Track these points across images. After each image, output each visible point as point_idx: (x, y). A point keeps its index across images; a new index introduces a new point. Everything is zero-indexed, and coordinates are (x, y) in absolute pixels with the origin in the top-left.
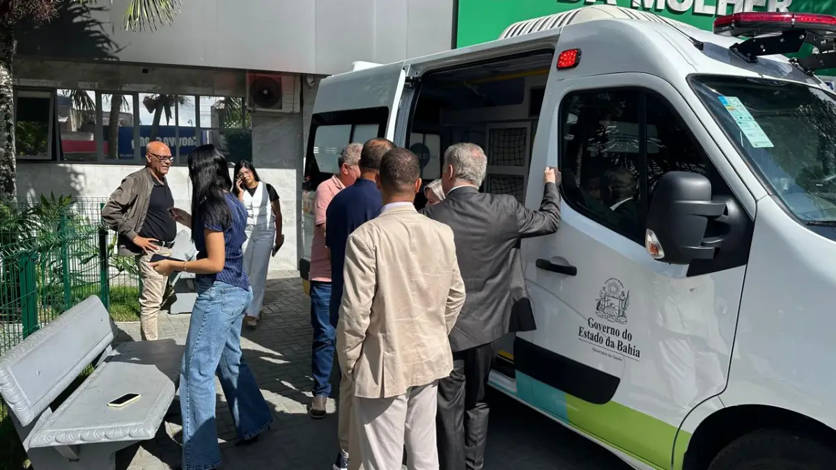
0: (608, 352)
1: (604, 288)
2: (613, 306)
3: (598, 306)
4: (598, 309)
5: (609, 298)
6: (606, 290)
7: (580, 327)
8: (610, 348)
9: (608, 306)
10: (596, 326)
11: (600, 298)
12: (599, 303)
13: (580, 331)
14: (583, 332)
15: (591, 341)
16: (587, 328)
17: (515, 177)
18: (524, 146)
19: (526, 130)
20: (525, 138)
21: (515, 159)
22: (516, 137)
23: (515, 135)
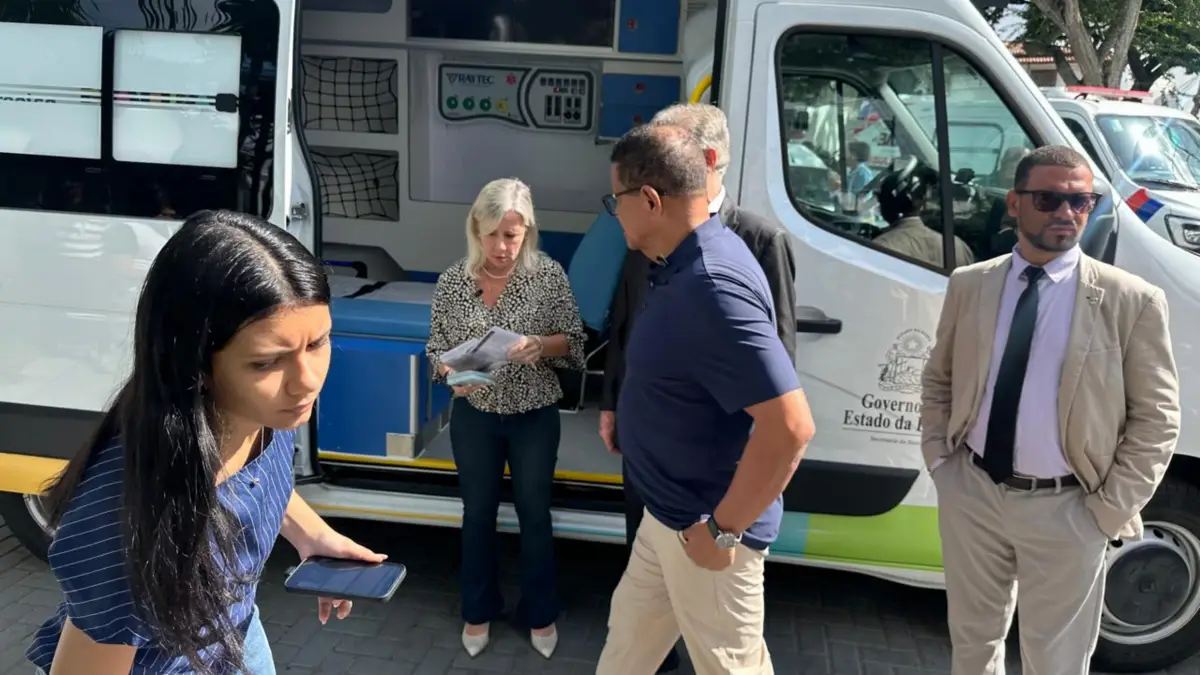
0: (899, 438)
1: (895, 346)
2: (911, 370)
3: (883, 375)
4: (882, 379)
5: (905, 359)
6: (899, 348)
7: (847, 412)
8: (903, 431)
9: (901, 372)
10: (877, 404)
11: (885, 361)
12: (886, 370)
13: (847, 417)
14: (853, 417)
15: (869, 428)
16: (859, 410)
17: (370, 154)
18: (388, 95)
19: (394, 65)
20: (389, 79)
21: (368, 119)
22: (366, 76)
23: (364, 73)
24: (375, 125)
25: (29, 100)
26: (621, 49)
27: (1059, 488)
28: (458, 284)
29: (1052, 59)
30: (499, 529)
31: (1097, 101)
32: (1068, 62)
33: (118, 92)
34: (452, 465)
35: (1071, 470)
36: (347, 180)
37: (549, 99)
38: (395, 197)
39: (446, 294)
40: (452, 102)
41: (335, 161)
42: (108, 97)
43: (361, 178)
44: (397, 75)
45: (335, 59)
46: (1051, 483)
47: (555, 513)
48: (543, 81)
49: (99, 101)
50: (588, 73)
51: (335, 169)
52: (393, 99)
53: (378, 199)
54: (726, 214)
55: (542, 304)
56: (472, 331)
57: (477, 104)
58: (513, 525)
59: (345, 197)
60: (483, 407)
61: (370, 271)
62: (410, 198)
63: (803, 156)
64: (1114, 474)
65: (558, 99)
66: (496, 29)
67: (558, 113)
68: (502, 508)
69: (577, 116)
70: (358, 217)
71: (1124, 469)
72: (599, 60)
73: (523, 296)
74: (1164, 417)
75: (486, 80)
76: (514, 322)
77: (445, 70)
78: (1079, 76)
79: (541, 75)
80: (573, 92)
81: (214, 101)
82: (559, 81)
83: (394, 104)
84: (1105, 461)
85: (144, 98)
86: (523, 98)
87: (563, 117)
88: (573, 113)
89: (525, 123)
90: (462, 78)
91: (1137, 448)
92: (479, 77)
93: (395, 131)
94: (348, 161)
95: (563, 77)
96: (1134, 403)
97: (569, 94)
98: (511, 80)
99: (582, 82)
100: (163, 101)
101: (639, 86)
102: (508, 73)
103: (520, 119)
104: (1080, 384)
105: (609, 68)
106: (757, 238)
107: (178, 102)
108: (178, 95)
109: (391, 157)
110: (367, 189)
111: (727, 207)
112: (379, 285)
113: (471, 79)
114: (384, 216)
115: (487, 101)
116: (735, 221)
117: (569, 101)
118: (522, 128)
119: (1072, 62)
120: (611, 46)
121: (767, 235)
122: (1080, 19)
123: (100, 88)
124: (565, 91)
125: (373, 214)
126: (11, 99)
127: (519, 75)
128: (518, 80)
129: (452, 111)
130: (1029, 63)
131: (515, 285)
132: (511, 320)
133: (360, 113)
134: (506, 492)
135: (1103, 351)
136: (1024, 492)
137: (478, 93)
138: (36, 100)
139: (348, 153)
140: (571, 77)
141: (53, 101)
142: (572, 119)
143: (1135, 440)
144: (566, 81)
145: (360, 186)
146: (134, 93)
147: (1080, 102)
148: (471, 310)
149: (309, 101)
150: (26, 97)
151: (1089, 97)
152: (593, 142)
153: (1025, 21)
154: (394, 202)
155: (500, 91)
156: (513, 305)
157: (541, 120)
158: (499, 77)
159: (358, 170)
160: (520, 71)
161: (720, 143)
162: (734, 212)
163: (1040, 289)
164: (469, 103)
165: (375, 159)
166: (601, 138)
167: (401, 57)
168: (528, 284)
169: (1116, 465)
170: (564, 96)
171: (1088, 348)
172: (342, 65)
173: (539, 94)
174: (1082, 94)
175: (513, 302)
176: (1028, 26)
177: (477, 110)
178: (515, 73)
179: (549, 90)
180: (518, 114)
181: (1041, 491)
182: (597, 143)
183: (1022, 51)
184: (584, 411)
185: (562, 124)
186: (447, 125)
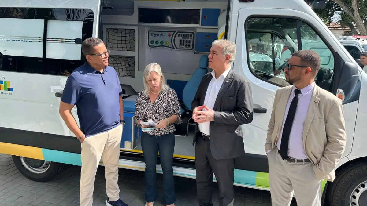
17: (127, 57)
18: (133, 40)
19: (134, 31)
20: (133, 35)
21: (127, 47)
22: (126, 34)
23: (126, 33)
24: (129, 49)
25: (25, 41)
26: (202, 25)
27: (304, 163)
28: (143, 96)
29: (350, 28)
30: (157, 172)
31: (363, 41)
32: (355, 29)
33: (48, 38)
34: (142, 152)
35: (307, 157)
36: (120, 65)
37: (181, 41)
38: (134, 70)
39: (140, 99)
40: (152, 42)
41: (117, 60)
42: (45, 40)
43: (124, 64)
44: (135, 34)
45: (117, 29)
46: (301, 161)
47: (174, 168)
48: (179, 35)
49: (43, 41)
50: (192, 32)
51: (117, 62)
52: (134, 41)
53: (129, 71)
54: (230, 75)
55: (169, 102)
56: (147, 110)
57: (159, 42)
58: (161, 171)
59: (120, 70)
60: (151, 133)
61: (126, 92)
62: (138, 70)
63: (266, 58)
64: (322, 160)
65: (184, 41)
66: (168, 20)
67: (183, 45)
68: (157, 166)
69: (189, 46)
70: (123, 76)
71: (325, 159)
72: (195, 28)
73: (163, 99)
74: (338, 142)
75: (162, 35)
76: (160, 107)
77: (150, 32)
78: (359, 33)
79: (179, 33)
80: (188, 38)
81: (75, 41)
82: (184, 35)
83: (134, 43)
84: (319, 156)
85: (56, 40)
86: (173, 41)
87: (185, 46)
88: (188, 45)
89: (174, 48)
90: (155, 35)
91: (330, 152)
92: (160, 34)
93: (135, 51)
94: (120, 59)
95: (185, 34)
96: (329, 137)
97: (187, 39)
98: (169, 35)
99: (191, 35)
100: (61, 41)
101: (208, 36)
102: (169, 33)
103: (172, 47)
104: (309, 130)
105: (198, 31)
106: (239, 82)
107: (66, 41)
108: (66, 39)
109: (133, 58)
110: (126, 68)
111: (231, 72)
112: (128, 96)
113: (158, 35)
114: (131, 76)
115: (163, 42)
116: (233, 77)
117: (187, 41)
118: (173, 49)
119: (357, 29)
120: (199, 24)
121: (242, 82)
122: (359, 15)
123: (43, 37)
124: (186, 38)
125: (128, 75)
126: (20, 41)
127: (172, 33)
128: (172, 35)
129: (151, 44)
130: (343, 29)
131: (160, 96)
132: (159, 107)
133: (124, 45)
134: (159, 161)
135: (318, 119)
136: (293, 163)
137: (160, 39)
138: (27, 41)
139: (121, 57)
140: (187, 34)
141: (31, 41)
142: (188, 47)
143: (329, 150)
144: (186, 35)
145: (124, 67)
146: (54, 39)
147: (357, 41)
148: (147, 104)
149: (110, 42)
150: (24, 40)
151: (361, 39)
152: (193, 53)
153: (341, 16)
154: (134, 72)
155: (166, 39)
156: (160, 102)
157: (178, 46)
158: (166, 34)
159: (124, 62)
160: (172, 32)
161: (232, 53)
162: (233, 74)
163: (299, 97)
164: (157, 42)
165: (128, 59)
166: (196, 52)
167: (136, 28)
168: (164, 96)
169: (323, 157)
170: (185, 40)
171: (313, 118)
172: (119, 31)
173: (178, 39)
174: (358, 38)
175: (160, 101)
176: (342, 18)
177: (159, 44)
178: (171, 33)
179: (181, 38)
180: (172, 46)
181: (298, 163)
182: (195, 53)
183: (340, 26)
184: (188, 136)
185: (185, 48)
186: (151, 49)
